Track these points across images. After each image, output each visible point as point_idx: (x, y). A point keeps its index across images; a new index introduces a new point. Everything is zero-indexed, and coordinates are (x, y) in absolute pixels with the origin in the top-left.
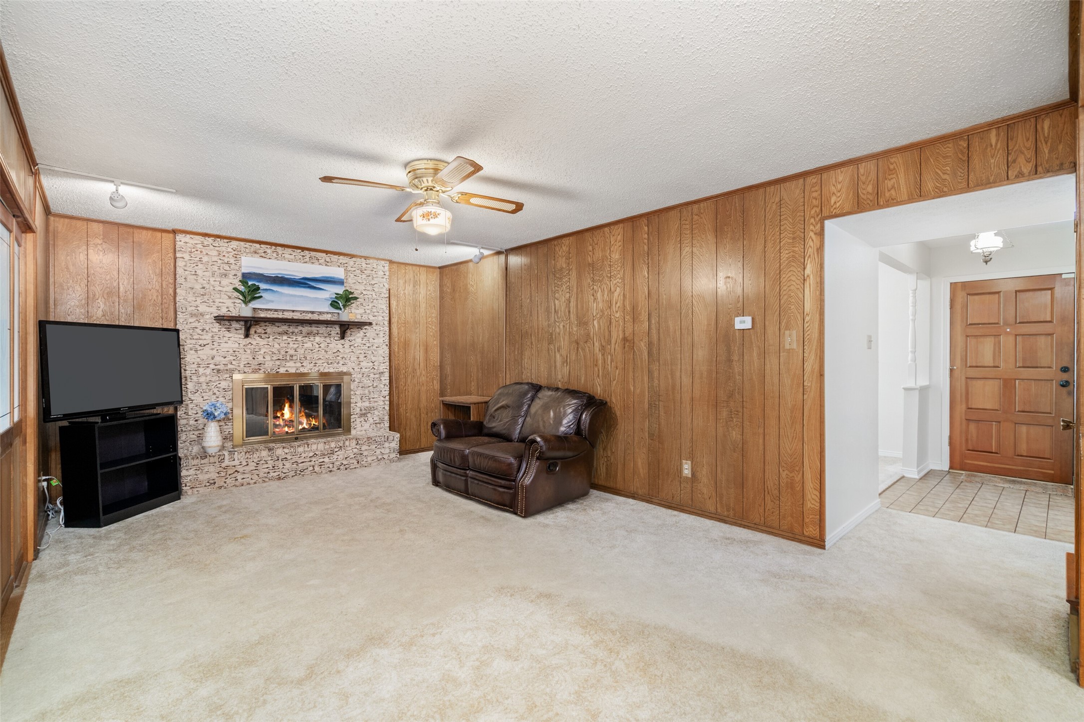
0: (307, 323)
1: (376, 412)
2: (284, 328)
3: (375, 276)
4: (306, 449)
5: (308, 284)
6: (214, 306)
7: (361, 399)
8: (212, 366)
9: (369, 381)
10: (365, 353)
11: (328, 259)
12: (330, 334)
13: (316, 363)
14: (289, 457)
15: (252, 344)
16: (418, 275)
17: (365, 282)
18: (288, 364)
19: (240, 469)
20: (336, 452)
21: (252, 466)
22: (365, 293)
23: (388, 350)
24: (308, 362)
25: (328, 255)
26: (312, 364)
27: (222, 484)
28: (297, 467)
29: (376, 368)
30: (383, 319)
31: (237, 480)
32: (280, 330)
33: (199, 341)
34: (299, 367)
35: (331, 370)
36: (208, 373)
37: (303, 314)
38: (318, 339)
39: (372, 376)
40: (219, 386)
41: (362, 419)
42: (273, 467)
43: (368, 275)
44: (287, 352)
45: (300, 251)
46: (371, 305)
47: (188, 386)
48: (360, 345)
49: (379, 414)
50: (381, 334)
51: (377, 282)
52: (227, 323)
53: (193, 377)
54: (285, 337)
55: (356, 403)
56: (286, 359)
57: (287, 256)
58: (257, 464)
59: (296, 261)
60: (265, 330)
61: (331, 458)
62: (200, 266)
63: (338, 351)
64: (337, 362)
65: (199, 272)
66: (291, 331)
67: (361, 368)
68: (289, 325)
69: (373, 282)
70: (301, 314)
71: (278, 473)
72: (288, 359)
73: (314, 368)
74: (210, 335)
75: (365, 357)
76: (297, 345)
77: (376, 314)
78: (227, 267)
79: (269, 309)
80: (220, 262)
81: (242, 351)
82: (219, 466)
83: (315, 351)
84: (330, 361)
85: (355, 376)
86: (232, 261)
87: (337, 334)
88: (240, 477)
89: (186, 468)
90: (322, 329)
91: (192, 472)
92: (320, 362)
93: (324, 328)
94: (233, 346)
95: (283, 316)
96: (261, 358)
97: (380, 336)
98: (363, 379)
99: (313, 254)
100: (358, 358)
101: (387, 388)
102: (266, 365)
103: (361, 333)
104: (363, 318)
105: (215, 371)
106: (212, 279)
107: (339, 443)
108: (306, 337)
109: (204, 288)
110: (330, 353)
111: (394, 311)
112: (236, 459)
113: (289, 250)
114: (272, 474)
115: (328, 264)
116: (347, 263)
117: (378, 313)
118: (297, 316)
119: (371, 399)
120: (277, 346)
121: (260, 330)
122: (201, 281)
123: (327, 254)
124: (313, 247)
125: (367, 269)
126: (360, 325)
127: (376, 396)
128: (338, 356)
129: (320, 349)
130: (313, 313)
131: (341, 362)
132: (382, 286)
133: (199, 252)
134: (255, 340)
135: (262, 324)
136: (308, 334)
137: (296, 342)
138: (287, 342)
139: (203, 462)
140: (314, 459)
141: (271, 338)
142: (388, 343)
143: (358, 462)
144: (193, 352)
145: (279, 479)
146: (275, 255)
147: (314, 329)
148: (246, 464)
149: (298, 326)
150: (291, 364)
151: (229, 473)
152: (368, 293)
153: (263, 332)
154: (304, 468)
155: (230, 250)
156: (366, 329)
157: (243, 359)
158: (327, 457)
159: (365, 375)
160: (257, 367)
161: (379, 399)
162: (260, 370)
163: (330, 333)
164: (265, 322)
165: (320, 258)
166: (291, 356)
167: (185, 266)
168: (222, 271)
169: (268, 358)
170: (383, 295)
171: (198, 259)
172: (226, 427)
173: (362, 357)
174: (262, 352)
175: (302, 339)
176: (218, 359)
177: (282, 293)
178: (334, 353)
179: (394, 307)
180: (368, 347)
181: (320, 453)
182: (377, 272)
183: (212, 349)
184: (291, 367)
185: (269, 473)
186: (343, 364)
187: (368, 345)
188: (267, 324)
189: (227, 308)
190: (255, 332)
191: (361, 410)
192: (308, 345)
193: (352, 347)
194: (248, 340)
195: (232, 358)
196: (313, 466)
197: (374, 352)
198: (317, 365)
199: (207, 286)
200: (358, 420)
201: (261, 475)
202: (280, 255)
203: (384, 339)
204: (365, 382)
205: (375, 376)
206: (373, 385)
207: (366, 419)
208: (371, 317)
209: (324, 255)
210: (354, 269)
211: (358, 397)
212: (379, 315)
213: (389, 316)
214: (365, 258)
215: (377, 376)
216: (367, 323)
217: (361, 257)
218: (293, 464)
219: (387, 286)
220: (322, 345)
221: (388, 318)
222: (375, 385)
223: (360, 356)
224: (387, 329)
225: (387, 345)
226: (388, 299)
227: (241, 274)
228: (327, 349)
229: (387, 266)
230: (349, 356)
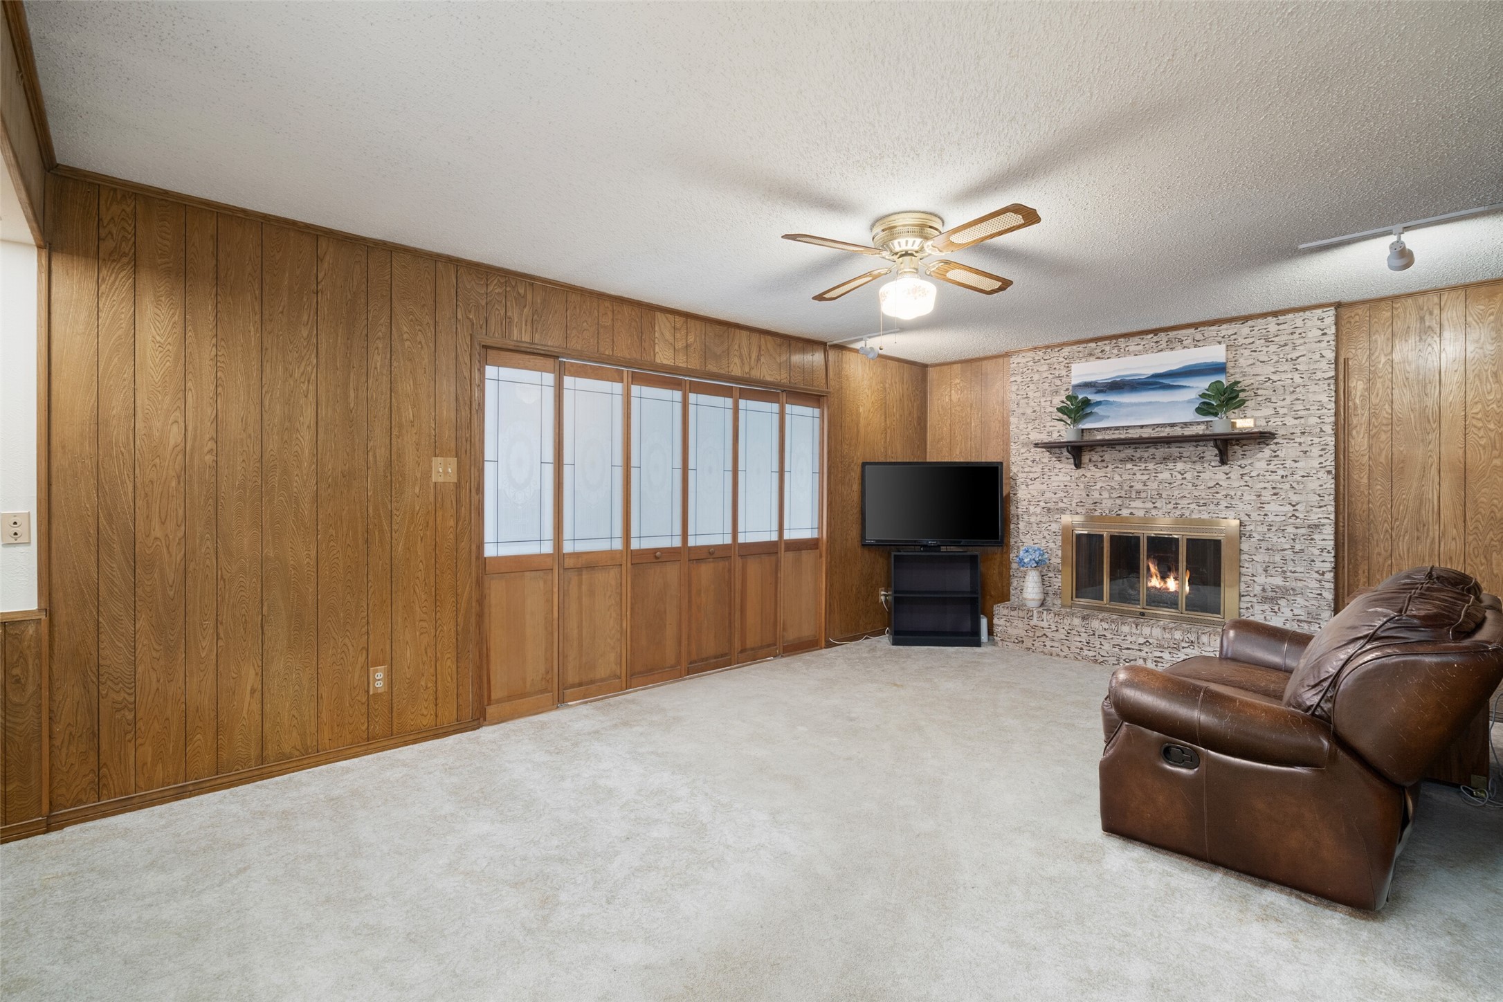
0: (1164, 442)
1: (1300, 600)
2: (1129, 452)
3: (1298, 342)
4: (1134, 630)
5: (1162, 383)
6: (1045, 432)
7: (1266, 571)
8: (1042, 504)
9: (1283, 540)
10: (1273, 488)
11: (1199, 336)
12: (1203, 457)
13: (1177, 504)
14: (1109, 636)
15: (1086, 477)
16: (1436, 312)
17: (1275, 358)
18: (1133, 504)
19: (1048, 632)
20: (1183, 648)
21: (1062, 634)
22: (1274, 377)
23: (1333, 481)
24: (1164, 501)
25: (1199, 329)
26: (1171, 506)
27: (1030, 646)
28: (1120, 653)
29: (1301, 516)
30: (1319, 421)
31: (1045, 646)
32: (1122, 455)
33: (1030, 474)
34: (1150, 509)
35: (1205, 516)
36: (1038, 512)
37: (1157, 430)
38: (1180, 466)
39: (1290, 530)
40: (1049, 528)
41: (1266, 607)
42: (1088, 643)
43: (1282, 343)
44: (1131, 487)
45: (1152, 335)
46: (1289, 399)
47: (1019, 526)
48: (1262, 473)
49: (1307, 604)
50: (1315, 451)
51: (1304, 353)
52: (1057, 450)
53: (1024, 516)
54: (1129, 466)
55: (1253, 575)
56: (1130, 497)
57: (1132, 348)
58: (1068, 633)
59: (1146, 351)
60: (1102, 457)
61: (1175, 655)
62: (1032, 386)
63: (1217, 484)
64: (1216, 502)
65: (1031, 394)
66: (1139, 456)
67: (1266, 515)
68: (1136, 448)
69: (1294, 355)
70: (1154, 429)
71: (1094, 654)
72: (1133, 496)
73: (1174, 511)
74: (1040, 466)
75: (1275, 494)
76: (1147, 477)
77: (1301, 413)
78: (1058, 382)
79: (1108, 428)
80: (1050, 376)
81: (1073, 485)
82: (1027, 623)
83: (1175, 484)
84: (1202, 502)
85: (1252, 527)
86: (1064, 373)
87: (1216, 456)
88: (1048, 643)
89: (998, 617)
90: (1189, 450)
91: (1002, 622)
92: (1185, 501)
93: (1192, 449)
94: (1065, 479)
95: (1127, 435)
96: (1096, 495)
97: (1312, 454)
98: (1271, 535)
99: (1172, 334)
100: (1259, 496)
101: (1330, 558)
102: (1104, 505)
103: (1267, 452)
104: (1270, 424)
105: (1045, 510)
106: (1043, 400)
107: (1189, 635)
108: (1161, 463)
109: (1034, 411)
110: (1202, 487)
111: (1357, 401)
112: (1045, 620)
113: (1136, 339)
114: (1086, 652)
115: (1198, 344)
116: (1235, 334)
117: (1307, 412)
118: (1147, 433)
119: (1289, 574)
120: (1117, 478)
121: (1096, 457)
122: (1032, 404)
123: (1196, 329)
124: (1173, 324)
125: (1279, 333)
126: (1262, 438)
127: (1298, 569)
128: (1217, 493)
129: (1184, 482)
130: (1173, 425)
131: (1224, 503)
132: (1317, 356)
133: (1030, 371)
134: (1090, 471)
135: (1099, 449)
136: (1164, 459)
137: (1145, 472)
138: (1131, 472)
139: (1012, 613)
140: (1146, 650)
141: (1111, 467)
142: (1332, 469)
144: (1024, 487)
145: (1095, 661)
146: (1115, 351)
147: (1174, 450)
148: (1055, 629)
149: (1148, 447)
150: (1138, 504)
151: (1037, 634)
152: (1283, 376)
153: (1100, 459)
154: (1131, 658)
155: (1061, 359)
156: (1276, 444)
157: (1075, 496)
158: (1167, 651)
159: (1274, 529)
160: (1092, 507)
161: (1307, 575)
162: (1096, 510)
163: (1202, 455)
164: (1103, 446)
165: (1184, 339)
166: (1137, 492)
167: (1018, 390)
168: (1054, 388)
169: (1106, 495)
170: (1319, 375)
171: (1029, 379)
172: (1056, 580)
173: (1267, 495)
174: (1098, 487)
175: (1155, 467)
176: (1049, 495)
177: (1120, 405)
178: (1209, 488)
179: (1359, 394)
180: (1282, 477)
181: (1156, 642)
182: (1303, 335)
183: (1043, 484)
184: (1138, 508)
185: (1082, 649)
186: (1226, 507)
187: (1281, 472)
188: (1105, 448)
189: (1059, 432)
190: (1090, 460)
191: (1264, 590)
192: (1165, 475)
193: (1246, 478)
194: (1081, 472)
195: (1063, 494)
196: (1145, 660)
197: (1295, 485)
198: (1179, 507)
199: (1037, 409)
201: (1073, 648)
202: (1122, 350)
203: (1322, 460)
204: (1275, 540)
205: (1299, 531)
206: (1293, 548)
207: (1276, 608)
208: (1290, 421)
209: (1192, 331)
210: (1250, 340)
211: (1258, 566)
212: (1310, 415)
213: (1337, 414)
214: (1275, 314)
215: (1303, 531)
216: (1281, 432)
217: (1264, 315)
218: (1114, 646)
219: (1330, 355)
220: (1188, 476)
221: (1333, 419)
222: (1298, 547)
223: (1264, 493)
224: (1330, 441)
225: (1329, 472)
226: (1332, 381)
227: (1071, 388)
228: (1196, 482)
229: (1329, 316)
230: (1239, 493)
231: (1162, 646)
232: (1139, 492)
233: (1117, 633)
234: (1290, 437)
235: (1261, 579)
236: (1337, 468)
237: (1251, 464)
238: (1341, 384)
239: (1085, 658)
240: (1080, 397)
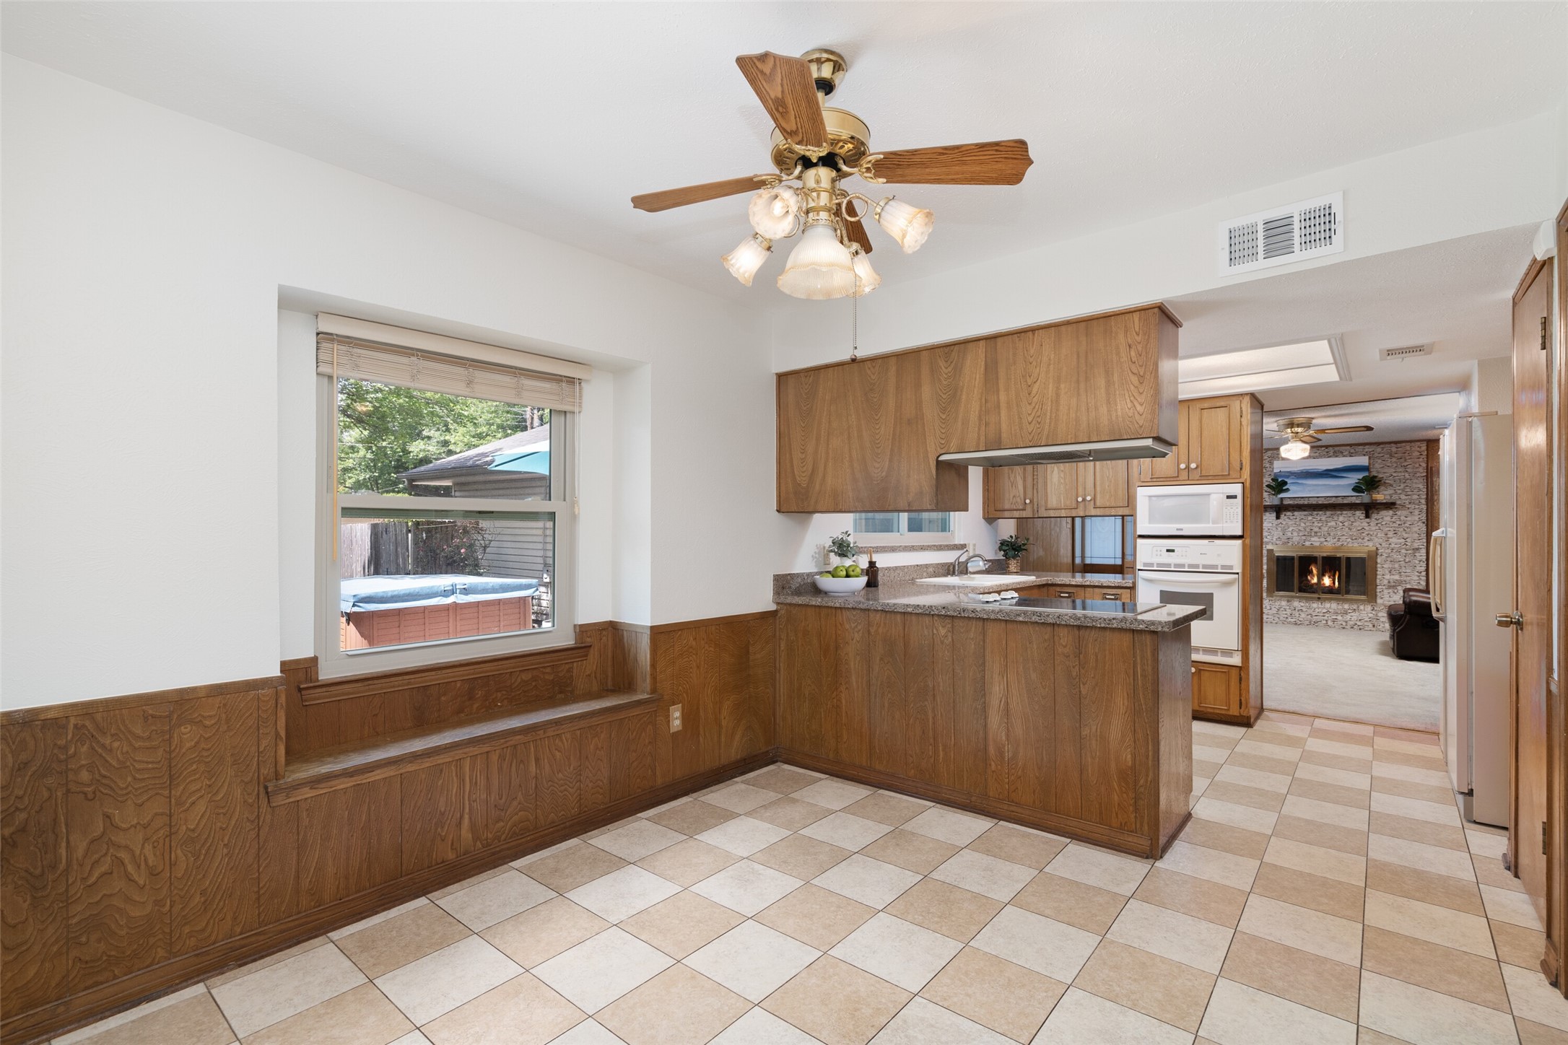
0: (1331, 506)
3: (1407, 458)
4: (1320, 606)
5: (1331, 474)
7: (1390, 572)
9: (1399, 557)
10: (1394, 530)
11: (1352, 451)
12: (1355, 515)
13: (1339, 539)
14: (1304, 610)
15: (1282, 524)
17: (1395, 465)
18: (1313, 539)
20: (1350, 613)
21: (1274, 611)
22: (1395, 474)
25: (1353, 447)
26: (1336, 539)
28: (1312, 619)
29: (1409, 544)
32: (1305, 513)
34: (1323, 542)
35: (1356, 545)
37: (1327, 499)
38: (1341, 519)
39: (1403, 551)
41: (1390, 591)
43: (1399, 458)
44: (1311, 529)
45: (1324, 449)
46: (1402, 486)
48: (1388, 523)
50: (1417, 512)
54: (1310, 519)
55: (1384, 575)
56: (1311, 535)
60: (1293, 513)
61: (1345, 618)
63: (1363, 528)
64: (1362, 537)
66: (1316, 513)
67: (1390, 544)
68: (1314, 509)
69: (1406, 464)
70: (1325, 499)
72: (1313, 535)
73: (1338, 542)
75: (1395, 534)
76: (1321, 524)
77: (1409, 493)
78: (1264, 470)
79: (1295, 498)
81: (1274, 529)
83: (1339, 528)
84: (1354, 538)
85: (1382, 550)
86: (1268, 465)
87: (1363, 514)
92: (1344, 537)
93: (1348, 510)
94: (1269, 525)
95: (1309, 501)
96: (1289, 534)
97: (1415, 514)
98: (1393, 554)
99: (1336, 449)
100: (1386, 534)
101: (1424, 565)
102: (1294, 540)
103: (1391, 512)
104: (1392, 498)
107: (1353, 606)
108: (1330, 518)
110: (1354, 530)
114: (1290, 620)
115: (1352, 455)
116: (1373, 452)
117: (1412, 493)
118: (1321, 500)
119: (1403, 574)
120: (1303, 525)
121: (1289, 514)
124: (1337, 443)
125: (1397, 452)
126: (1388, 505)
127: (1407, 571)
128: (1363, 533)
129: (1344, 527)
130: (1335, 498)
131: (1367, 538)
132: (1417, 465)
134: (1286, 522)
135: (1290, 509)
136: (1332, 515)
137: (1320, 522)
138: (1312, 522)
140: (1327, 616)
141: (1298, 519)
142: (1425, 521)
143: (1374, 626)
145: (1296, 624)
147: (1337, 511)
148: (1269, 608)
149: (1322, 509)
150: (1316, 539)
152: (1400, 474)
153: (1292, 515)
154: (1318, 621)
155: (1266, 458)
156: (1396, 508)
157: (1275, 534)
158: (1340, 616)
159: (1394, 551)
160: (1286, 541)
161: (1413, 574)
162: (1289, 543)
163: (1354, 513)
164: (1293, 507)
165: (1346, 452)
169: (1295, 534)
170: (1418, 475)
173: (1390, 534)
174: (1290, 529)
175: (1326, 520)
177: (1306, 484)
178: (1358, 530)
180: (1399, 525)
184: (1316, 541)
186: (1368, 540)
187: (1398, 522)
188: (1295, 509)
190: (1286, 515)
191: (1389, 582)
192: (1333, 524)
193: (1379, 525)
194: (1279, 521)
196: (1327, 621)
197: (1405, 529)
198: (1341, 540)
200: (1386, 591)
201: (1281, 618)
203: (1420, 516)
204: (1395, 556)
205: (1408, 552)
206: (1405, 560)
207: (1396, 591)
208: (1403, 497)
209: (1348, 447)
210: (1382, 455)
211: (1386, 570)
212: (1414, 494)
213: (1427, 494)
214: (1396, 443)
215: (1410, 552)
216: (1398, 502)
217: (1390, 443)
218: (1308, 615)
219: (1424, 465)
220: (1346, 524)
221: (1425, 496)
222: (1407, 560)
223: (1389, 533)
224: (1424, 507)
225: (1424, 523)
226: (1425, 478)
227: (1272, 474)
228: (1351, 527)
229: (1424, 448)
230: (1375, 533)
231: (1337, 613)
232: (1316, 533)
233: (1309, 608)
234: (1403, 506)
235: (1388, 577)
236: (1427, 520)
237: (1382, 518)
238: (1429, 479)
239: (1290, 623)
240: (1280, 480)
